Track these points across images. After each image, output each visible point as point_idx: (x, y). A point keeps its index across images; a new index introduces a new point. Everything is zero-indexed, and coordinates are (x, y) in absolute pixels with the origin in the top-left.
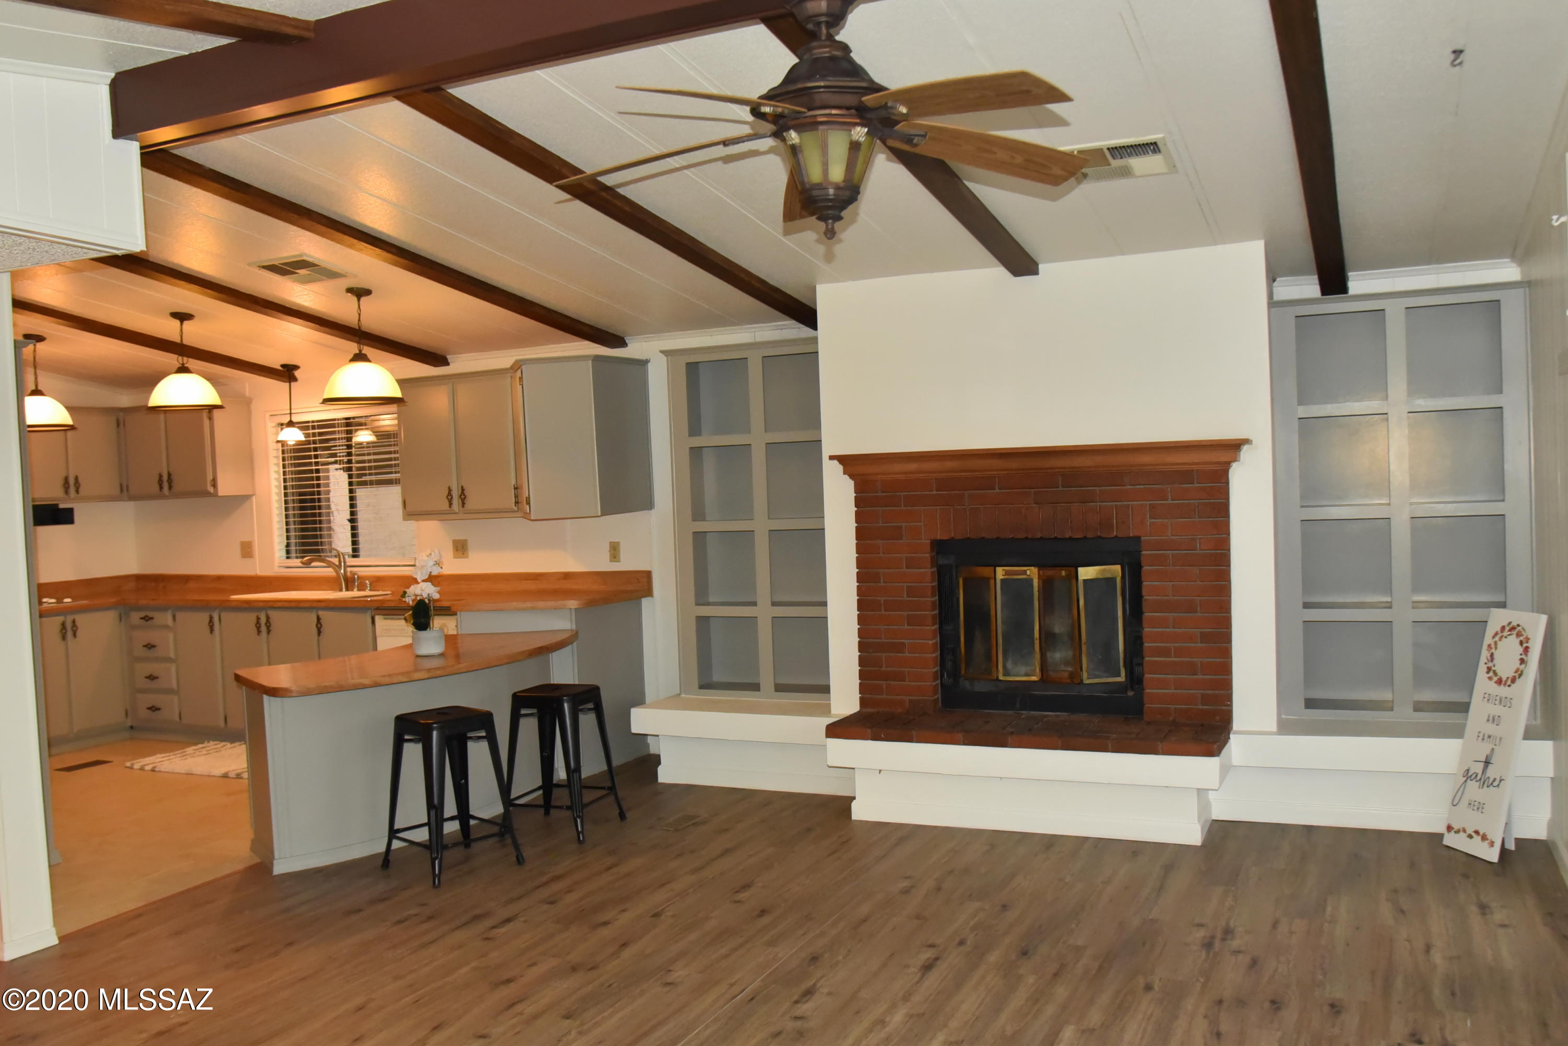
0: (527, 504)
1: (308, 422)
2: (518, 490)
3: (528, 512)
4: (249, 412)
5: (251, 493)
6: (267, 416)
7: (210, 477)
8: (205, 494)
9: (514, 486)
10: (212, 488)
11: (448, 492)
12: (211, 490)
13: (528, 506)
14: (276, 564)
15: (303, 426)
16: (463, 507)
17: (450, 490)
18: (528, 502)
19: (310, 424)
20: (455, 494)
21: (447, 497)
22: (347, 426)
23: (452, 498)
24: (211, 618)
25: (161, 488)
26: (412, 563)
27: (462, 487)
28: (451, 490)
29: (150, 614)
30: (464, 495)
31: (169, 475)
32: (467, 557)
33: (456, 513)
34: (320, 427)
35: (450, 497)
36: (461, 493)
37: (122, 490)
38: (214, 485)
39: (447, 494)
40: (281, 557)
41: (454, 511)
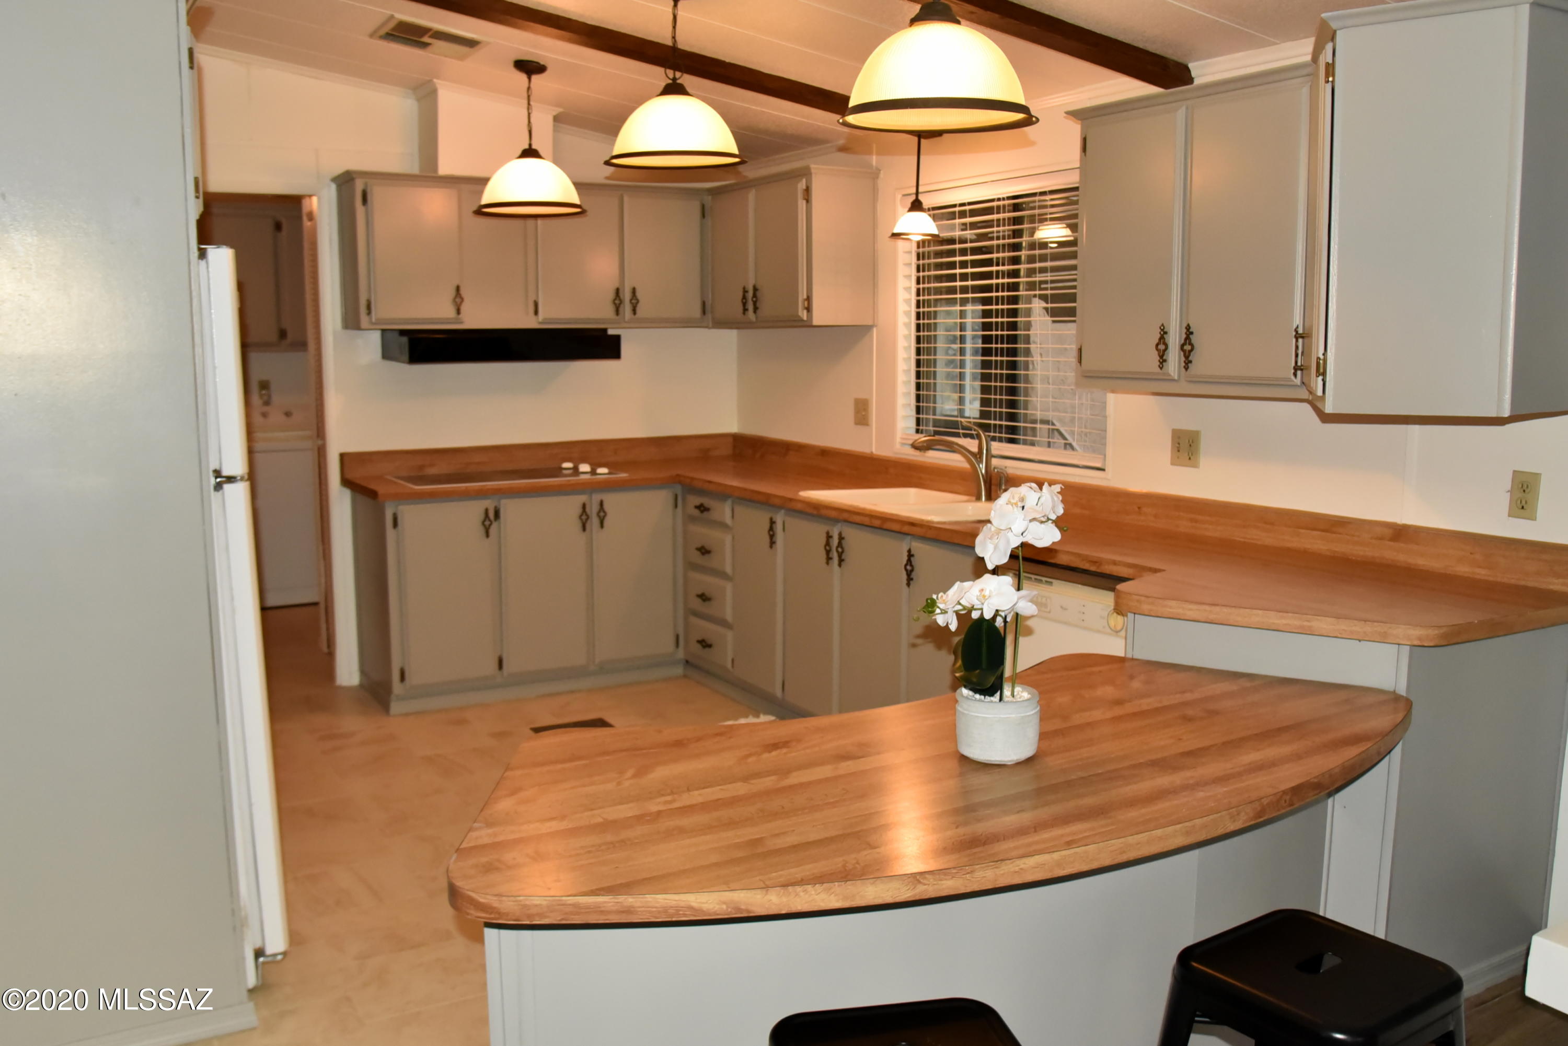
0: (1318, 375)
1: (954, 206)
2: (1306, 340)
3: (1320, 393)
4: (875, 191)
5: (870, 323)
6: (899, 197)
7: (803, 295)
8: (795, 323)
9: (1296, 331)
10: (805, 312)
11: (1159, 336)
12: (804, 315)
13: (1320, 378)
14: (898, 440)
15: (941, 213)
16: (1186, 368)
17: (1164, 333)
18: (1321, 370)
19: (957, 209)
20: (1175, 339)
21: (1157, 345)
22: (1014, 211)
23: (1166, 349)
24: (772, 522)
25: (745, 310)
26: (1098, 465)
27: (1188, 328)
28: (1166, 333)
29: (706, 501)
30: (1191, 344)
31: (755, 289)
32: (1195, 465)
33: (1174, 380)
34: (973, 213)
35: (1162, 347)
36: (1186, 339)
37: (704, 312)
38: (809, 309)
39: (1157, 341)
40: (908, 428)
41: (1170, 375)
